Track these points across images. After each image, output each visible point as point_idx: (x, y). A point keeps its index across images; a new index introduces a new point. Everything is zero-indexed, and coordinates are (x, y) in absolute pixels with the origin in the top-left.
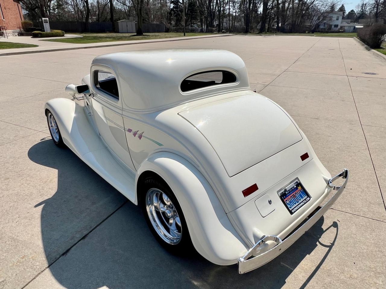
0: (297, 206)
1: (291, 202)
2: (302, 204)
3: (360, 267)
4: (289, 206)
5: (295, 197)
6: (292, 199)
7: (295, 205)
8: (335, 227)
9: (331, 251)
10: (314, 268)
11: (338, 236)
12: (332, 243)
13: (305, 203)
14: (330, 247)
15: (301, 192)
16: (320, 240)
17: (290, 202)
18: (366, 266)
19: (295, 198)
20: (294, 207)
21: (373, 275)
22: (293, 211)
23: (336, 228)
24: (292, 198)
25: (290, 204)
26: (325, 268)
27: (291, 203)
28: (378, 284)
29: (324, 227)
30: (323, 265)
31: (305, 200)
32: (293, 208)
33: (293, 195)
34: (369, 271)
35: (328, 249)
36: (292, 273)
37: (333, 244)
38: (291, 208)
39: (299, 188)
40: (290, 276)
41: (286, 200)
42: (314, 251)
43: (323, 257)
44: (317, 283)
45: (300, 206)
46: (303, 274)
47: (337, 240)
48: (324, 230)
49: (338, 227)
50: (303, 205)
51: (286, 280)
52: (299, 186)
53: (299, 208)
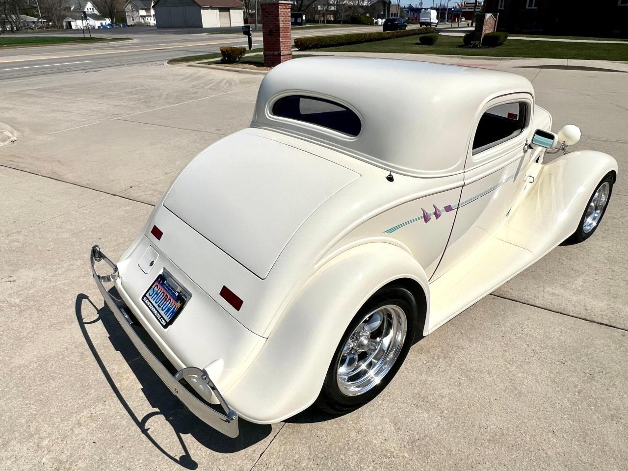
0: (152, 304)
1: (158, 295)
2: (156, 312)
3: (84, 448)
4: (151, 292)
5: (165, 299)
6: (161, 296)
7: (154, 303)
8: (181, 458)
9: (133, 422)
10: (117, 385)
11: (158, 451)
12: (148, 432)
13: (156, 317)
14: (141, 425)
15: (174, 309)
16: (162, 417)
17: (156, 293)
18: (80, 458)
19: (164, 301)
20: (152, 300)
21: (61, 457)
22: (145, 299)
23: (178, 459)
24: (163, 296)
25: (155, 293)
26: (110, 398)
27: (156, 295)
28: (46, 452)
29: (188, 438)
30: (116, 399)
31: (162, 317)
32: (150, 298)
33: (166, 295)
34: (71, 456)
35: (140, 419)
36: (124, 360)
37: (145, 432)
38: (150, 295)
39: (179, 304)
40: (121, 357)
41: (157, 286)
42: (145, 398)
43: (128, 404)
44: (96, 380)
45: (153, 309)
46: (116, 371)
47: (151, 444)
48: (181, 435)
49: (179, 465)
50: (154, 314)
51: (119, 352)
52: (180, 303)
53: (149, 308)
